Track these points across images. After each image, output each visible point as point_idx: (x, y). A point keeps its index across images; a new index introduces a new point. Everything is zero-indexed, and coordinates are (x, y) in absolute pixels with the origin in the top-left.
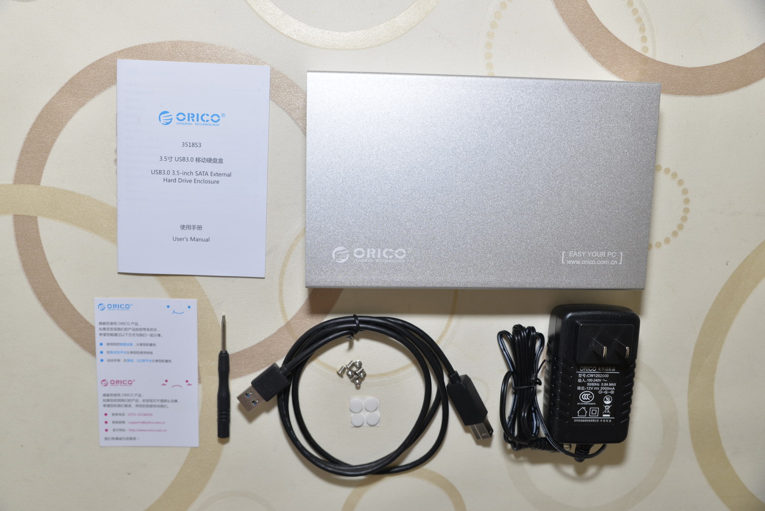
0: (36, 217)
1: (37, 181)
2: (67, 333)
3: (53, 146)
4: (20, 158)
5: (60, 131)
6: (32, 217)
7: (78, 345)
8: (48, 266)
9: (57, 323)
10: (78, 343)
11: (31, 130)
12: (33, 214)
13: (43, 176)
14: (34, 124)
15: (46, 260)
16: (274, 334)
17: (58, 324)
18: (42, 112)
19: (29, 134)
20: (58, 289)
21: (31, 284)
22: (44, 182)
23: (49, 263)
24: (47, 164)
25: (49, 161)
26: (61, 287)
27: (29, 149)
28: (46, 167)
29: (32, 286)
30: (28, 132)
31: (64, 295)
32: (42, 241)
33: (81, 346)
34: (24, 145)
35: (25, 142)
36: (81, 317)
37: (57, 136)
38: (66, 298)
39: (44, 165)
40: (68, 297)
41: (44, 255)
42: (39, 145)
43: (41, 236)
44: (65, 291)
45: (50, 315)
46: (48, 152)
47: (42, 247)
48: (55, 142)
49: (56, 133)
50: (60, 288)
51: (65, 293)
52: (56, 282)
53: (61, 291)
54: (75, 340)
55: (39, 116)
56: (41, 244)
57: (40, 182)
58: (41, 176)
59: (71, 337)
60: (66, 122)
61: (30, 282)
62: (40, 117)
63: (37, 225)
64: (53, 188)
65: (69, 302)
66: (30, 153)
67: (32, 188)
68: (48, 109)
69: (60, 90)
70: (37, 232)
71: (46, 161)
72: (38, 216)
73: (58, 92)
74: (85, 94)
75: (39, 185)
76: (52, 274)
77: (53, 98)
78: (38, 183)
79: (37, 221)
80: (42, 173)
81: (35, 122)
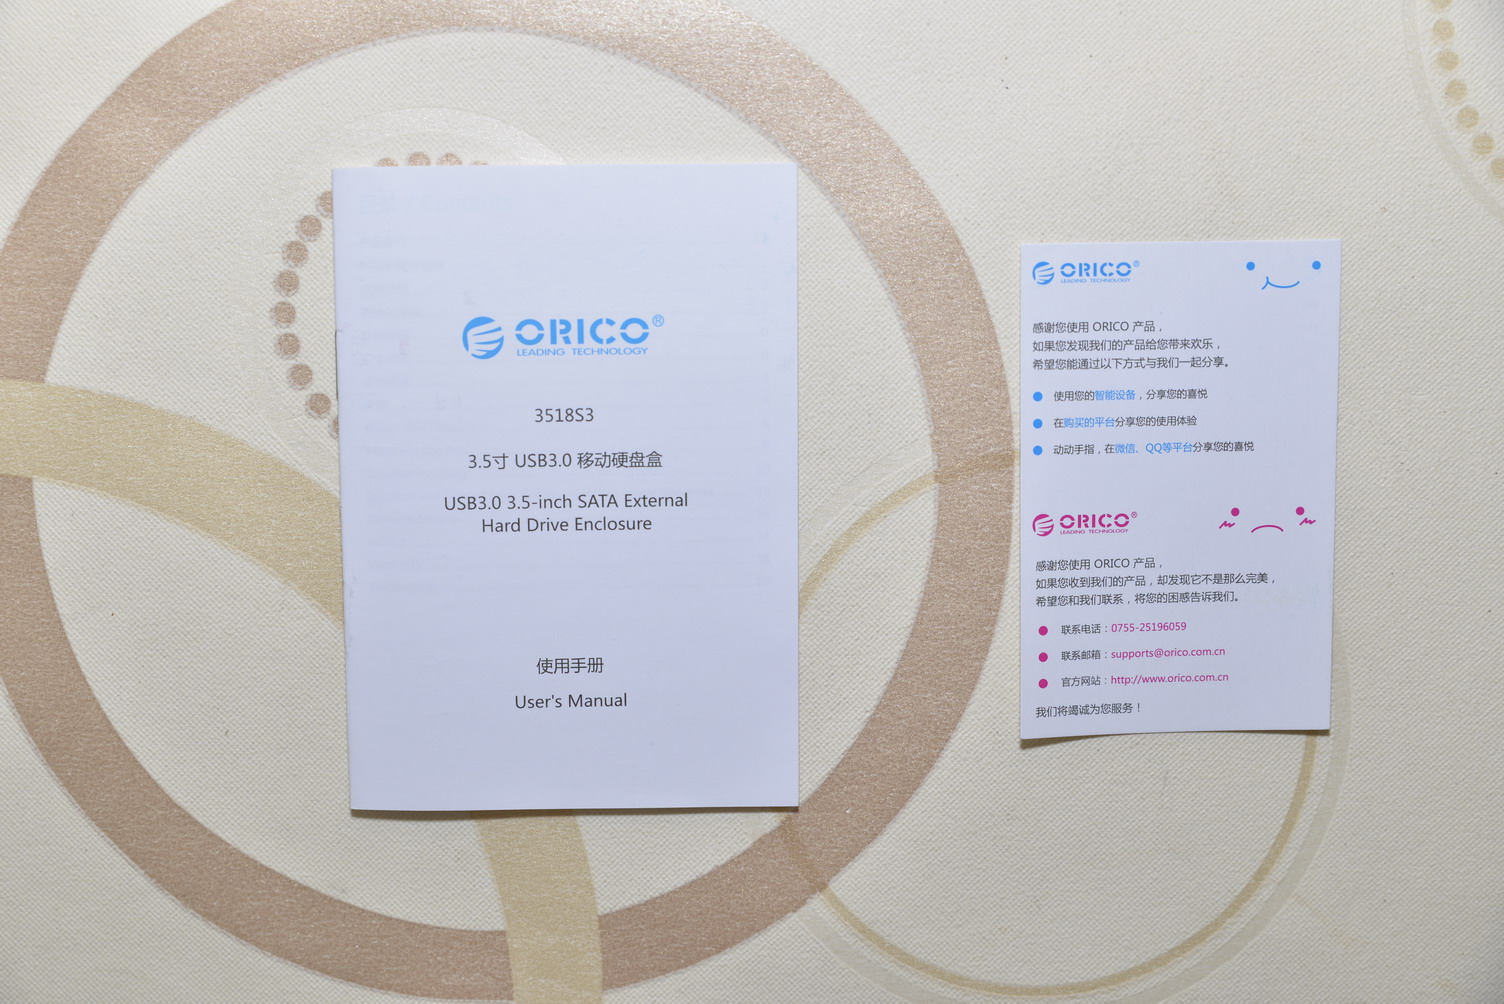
0: (30, 480)
1: (34, 368)
3: (88, 263)
5: (113, 216)
6: (16, 478)
7: (142, 872)
8: (62, 628)
9: (80, 802)
10: (143, 868)
11: (25, 213)
12: (22, 471)
13: (54, 354)
14: (34, 194)
15: (55, 609)
16: (744, 853)
18: (59, 158)
19: (17, 225)
20: (92, 702)
22: (58, 373)
23: (64, 620)
24: (67, 317)
25: (72, 308)
26: (97, 696)
27: (15, 273)
28: (65, 327)
30: (14, 221)
31: (105, 720)
32: (45, 552)
33: (152, 876)
35: (6, 250)
37: (102, 233)
38: (112, 730)
39: (58, 321)
40: (118, 727)
41: (51, 596)
42: (46, 259)
43: (41, 537)
44: (107, 707)
45: (61, 778)
46: (72, 280)
47: (45, 571)
48: (94, 250)
49: (100, 223)
50: (94, 698)
51: (108, 714)
52: (83, 678)
53: (99, 707)
54: (133, 859)
55: (49, 171)
56: (43, 561)
57: (44, 372)
58: (49, 354)
59: (121, 847)
60: (130, 191)
62: (52, 175)
63: (31, 505)
64: (84, 392)
65: (119, 739)
66: (19, 285)
67: (22, 392)
68: (77, 149)
69: (115, 93)
70: (32, 525)
71: (65, 309)
72: (35, 476)
73: (109, 98)
74: (189, 106)
75: (43, 381)
76: (71, 654)
77: (93, 117)
78: (40, 377)
79: (31, 492)
80: (51, 345)
81: (36, 188)
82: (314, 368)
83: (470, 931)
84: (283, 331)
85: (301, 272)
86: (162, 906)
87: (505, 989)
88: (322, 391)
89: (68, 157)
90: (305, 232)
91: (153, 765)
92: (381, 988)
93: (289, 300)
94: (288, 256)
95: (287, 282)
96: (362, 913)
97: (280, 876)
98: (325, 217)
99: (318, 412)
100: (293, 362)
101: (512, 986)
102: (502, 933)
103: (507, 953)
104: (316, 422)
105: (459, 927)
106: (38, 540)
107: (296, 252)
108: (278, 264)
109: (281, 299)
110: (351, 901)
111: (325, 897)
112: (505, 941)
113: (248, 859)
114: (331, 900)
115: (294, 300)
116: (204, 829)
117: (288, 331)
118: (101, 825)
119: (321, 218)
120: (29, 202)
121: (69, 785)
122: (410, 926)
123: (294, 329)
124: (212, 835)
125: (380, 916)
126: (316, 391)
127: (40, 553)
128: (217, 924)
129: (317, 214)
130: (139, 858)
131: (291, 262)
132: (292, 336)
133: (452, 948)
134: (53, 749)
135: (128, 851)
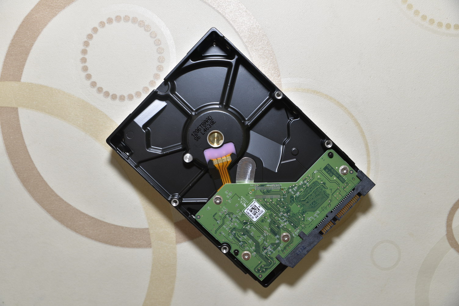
0: (17, 108)
1: (17, 78)
2: (41, 205)
3: (31, 49)
4: (5, 60)
5: (37, 36)
6: (14, 108)
7: (50, 215)
8: (26, 149)
9: (33, 196)
10: (50, 214)
11: (14, 37)
12: (14, 105)
13: (23, 74)
14: (17, 32)
15: (25, 143)
17: (33, 198)
18: (23, 22)
19: (13, 40)
20: (35, 168)
21: (12, 164)
22: (24, 79)
23: (27, 146)
24: (26, 64)
25: (28, 61)
27: (12, 53)
28: (26, 67)
29: (13, 166)
30: (12, 39)
31: (38, 173)
32: (22, 128)
33: (52, 216)
34: (9, 49)
35: (10, 47)
36: (52, 191)
37: (35, 41)
38: (40, 176)
39: (23, 65)
40: (42, 175)
41: (23, 139)
42: (20, 49)
44: (39, 169)
45: (27, 190)
46: (27, 53)
47: (22, 133)
48: (33, 45)
49: (34, 38)
50: (35, 167)
51: (39, 171)
52: (32, 162)
53: (37, 169)
54: (47, 211)
56: (21, 130)
57: (20, 79)
58: (22, 74)
59: (44, 208)
60: (42, 29)
61: (11, 162)
62: (21, 26)
63: (18, 115)
64: (31, 83)
65: (42, 178)
66: (13, 56)
67: (14, 84)
68: (28, 19)
69: (38, 4)
70: (18, 120)
71: (26, 62)
72: (19, 107)
73: (36, 5)
74: (57, 6)
75: (20, 81)
76: (29, 155)
77: (32, 10)
78: (19, 80)
79: (18, 111)
80: (22, 71)
81: (18, 30)
82: (92, 74)
83: (139, 229)
84: (83, 65)
85: (88, 49)
86: (55, 225)
87: (149, 244)
88: (94, 81)
89: (26, 21)
90: (89, 38)
91: (51, 185)
92: (115, 245)
93: (85, 56)
94: (85, 45)
95: (84, 52)
96: (109, 225)
97: (87, 215)
98: (94, 34)
99: (93, 86)
100: (86, 73)
101: (151, 244)
102: (148, 229)
103: (149, 234)
104: (93, 89)
105: (136, 227)
106: (19, 124)
107: (86, 44)
108: (82, 47)
109: (83, 56)
110: (106, 221)
111: (99, 220)
112: (149, 231)
113: (77, 210)
114: (101, 221)
115: (86, 56)
116: (66, 202)
117: (85, 65)
118: (38, 202)
119: (93, 34)
120: (16, 34)
121: (30, 191)
122: (122, 228)
123: (86, 64)
124: (68, 204)
125: (114, 225)
126: (93, 81)
127: (20, 128)
128: (70, 229)
129: (92, 33)
130: (49, 211)
131: (85, 46)
132: (86, 66)
133: (134, 233)
134: (25, 182)
135: (46, 209)
